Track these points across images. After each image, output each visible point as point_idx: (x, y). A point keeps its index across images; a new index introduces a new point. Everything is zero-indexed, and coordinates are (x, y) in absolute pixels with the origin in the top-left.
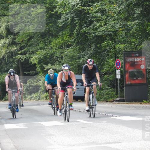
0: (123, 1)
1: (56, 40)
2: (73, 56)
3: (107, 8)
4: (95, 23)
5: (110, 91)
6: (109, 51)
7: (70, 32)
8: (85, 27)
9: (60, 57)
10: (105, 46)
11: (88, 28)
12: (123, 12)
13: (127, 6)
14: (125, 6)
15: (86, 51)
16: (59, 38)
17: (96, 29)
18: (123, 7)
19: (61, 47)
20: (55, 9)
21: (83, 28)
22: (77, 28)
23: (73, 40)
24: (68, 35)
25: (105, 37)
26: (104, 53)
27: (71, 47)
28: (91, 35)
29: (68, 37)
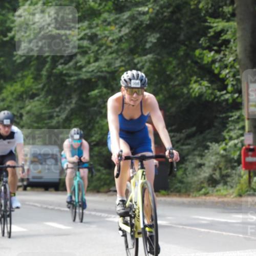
0: (128, 20)
1: (12, 85)
2: (41, 114)
3: (98, 33)
4: (79, 57)
5: (103, 174)
6: (102, 106)
7: (35, 73)
8: (61, 64)
9: (19, 115)
10: (96, 97)
11: (67, 66)
12: (126, 40)
13: (133, 29)
14: (130, 29)
15: (63, 106)
16: (16, 82)
17: (81, 68)
18: (127, 31)
19: (20, 98)
20: (10, 32)
21: (57, 66)
22: (47, 66)
23: (40, 86)
24: (33, 78)
25: (96, 82)
26: (93, 109)
27: (37, 98)
28: (72, 78)
29: (32, 80)
